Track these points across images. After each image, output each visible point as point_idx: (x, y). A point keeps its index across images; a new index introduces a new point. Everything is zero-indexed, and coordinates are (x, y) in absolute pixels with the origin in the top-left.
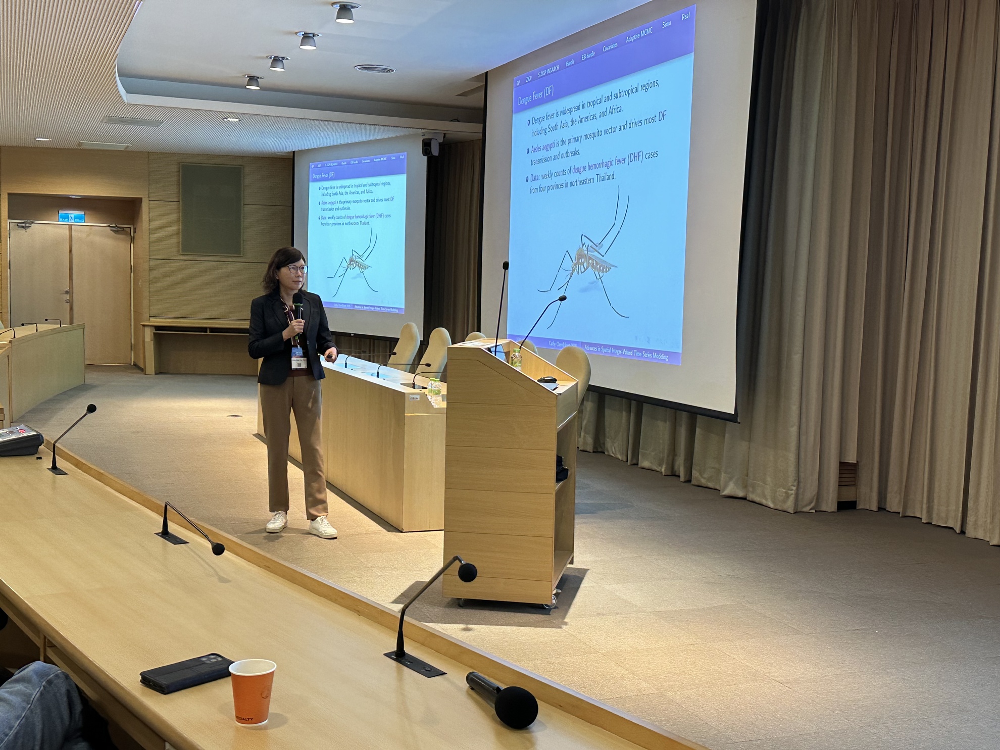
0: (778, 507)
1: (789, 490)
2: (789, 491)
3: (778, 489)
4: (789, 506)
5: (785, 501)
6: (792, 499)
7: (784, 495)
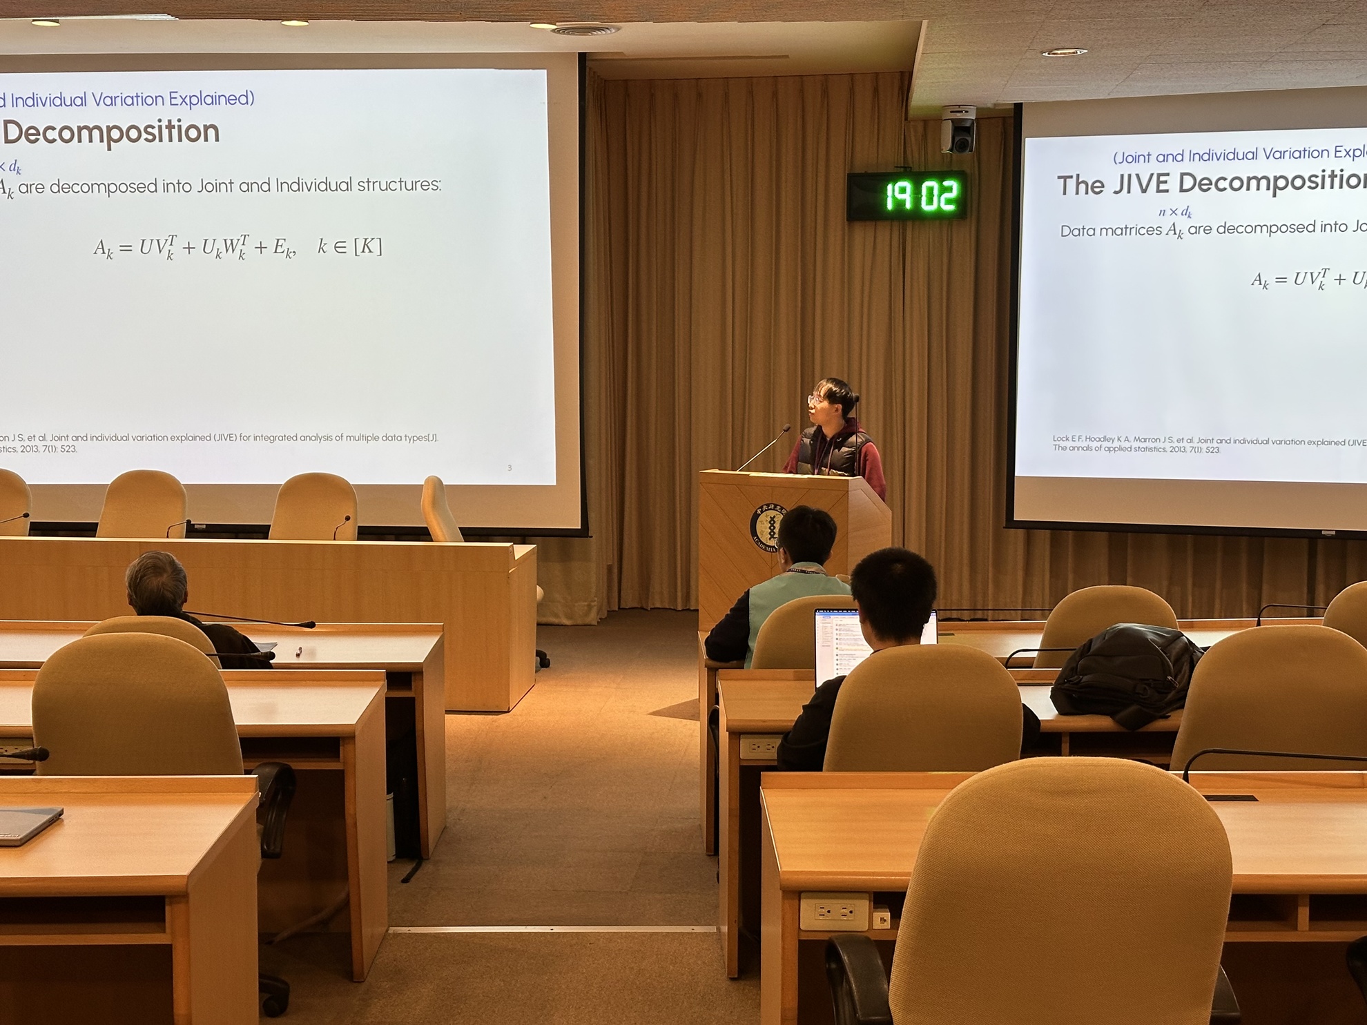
0: (580, 622)
1: (592, 601)
2: (593, 604)
3: (576, 604)
4: (593, 618)
5: (587, 614)
6: (594, 610)
7: (586, 608)
